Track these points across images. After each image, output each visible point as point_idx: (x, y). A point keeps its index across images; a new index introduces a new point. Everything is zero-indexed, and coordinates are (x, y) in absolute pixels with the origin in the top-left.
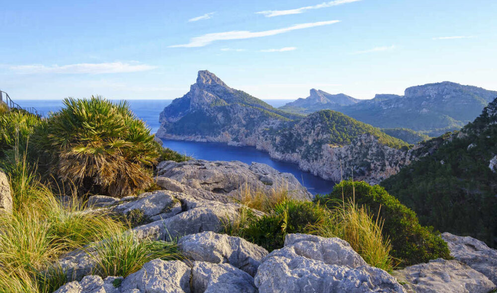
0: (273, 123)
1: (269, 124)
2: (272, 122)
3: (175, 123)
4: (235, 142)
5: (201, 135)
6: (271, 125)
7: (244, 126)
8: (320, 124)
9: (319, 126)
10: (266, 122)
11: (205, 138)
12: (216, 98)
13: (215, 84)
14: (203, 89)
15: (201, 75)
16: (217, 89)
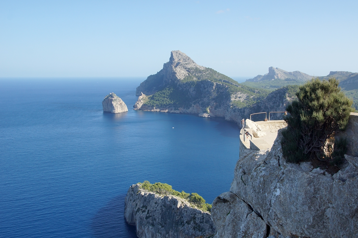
11: (178, 110)
12: (187, 75)
13: (186, 63)
14: (176, 67)
15: (173, 54)
16: (189, 66)
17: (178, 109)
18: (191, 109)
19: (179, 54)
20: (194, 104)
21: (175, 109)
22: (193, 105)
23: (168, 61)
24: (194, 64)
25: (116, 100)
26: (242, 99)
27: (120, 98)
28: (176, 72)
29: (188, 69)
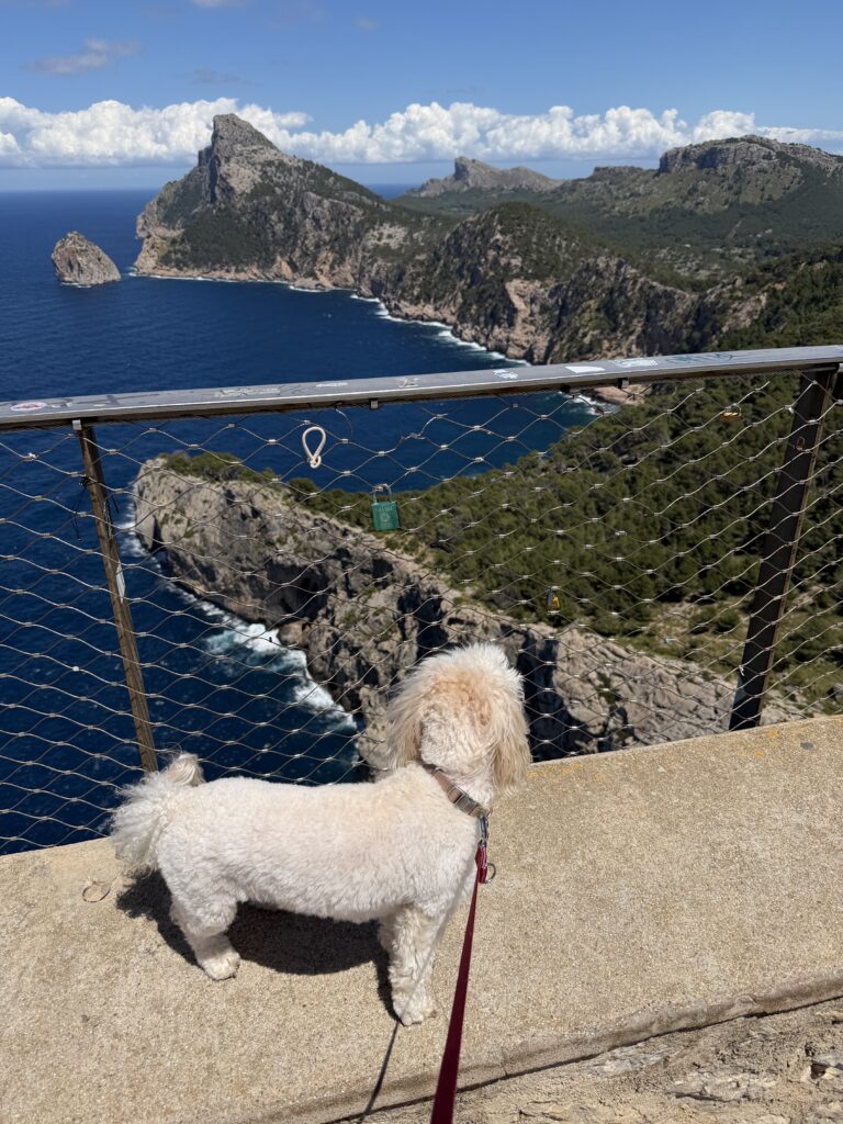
0: (390, 236)
1: (379, 239)
2: (386, 232)
3: (174, 242)
4: (310, 279)
5: (234, 264)
6: (384, 241)
7: (325, 243)
8: (498, 236)
9: (497, 240)
10: (376, 233)
11: (245, 272)
12: (259, 180)
13: (254, 147)
14: (228, 160)
15: (220, 127)
16: (260, 158)
17: (243, 270)
18: (275, 268)
19: (235, 124)
20: (282, 256)
21: (237, 271)
22: (279, 258)
23: (210, 143)
24: (273, 152)
25: (86, 250)
26: (394, 240)
27: (96, 244)
28: (231, 172)
29: (259, 163)
